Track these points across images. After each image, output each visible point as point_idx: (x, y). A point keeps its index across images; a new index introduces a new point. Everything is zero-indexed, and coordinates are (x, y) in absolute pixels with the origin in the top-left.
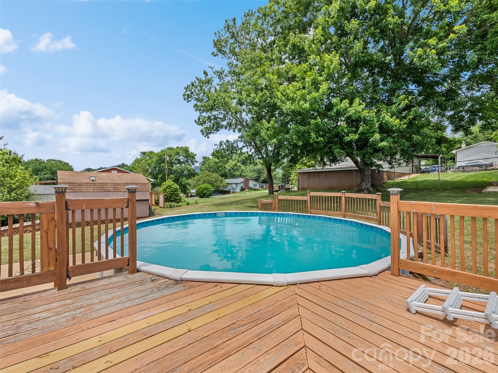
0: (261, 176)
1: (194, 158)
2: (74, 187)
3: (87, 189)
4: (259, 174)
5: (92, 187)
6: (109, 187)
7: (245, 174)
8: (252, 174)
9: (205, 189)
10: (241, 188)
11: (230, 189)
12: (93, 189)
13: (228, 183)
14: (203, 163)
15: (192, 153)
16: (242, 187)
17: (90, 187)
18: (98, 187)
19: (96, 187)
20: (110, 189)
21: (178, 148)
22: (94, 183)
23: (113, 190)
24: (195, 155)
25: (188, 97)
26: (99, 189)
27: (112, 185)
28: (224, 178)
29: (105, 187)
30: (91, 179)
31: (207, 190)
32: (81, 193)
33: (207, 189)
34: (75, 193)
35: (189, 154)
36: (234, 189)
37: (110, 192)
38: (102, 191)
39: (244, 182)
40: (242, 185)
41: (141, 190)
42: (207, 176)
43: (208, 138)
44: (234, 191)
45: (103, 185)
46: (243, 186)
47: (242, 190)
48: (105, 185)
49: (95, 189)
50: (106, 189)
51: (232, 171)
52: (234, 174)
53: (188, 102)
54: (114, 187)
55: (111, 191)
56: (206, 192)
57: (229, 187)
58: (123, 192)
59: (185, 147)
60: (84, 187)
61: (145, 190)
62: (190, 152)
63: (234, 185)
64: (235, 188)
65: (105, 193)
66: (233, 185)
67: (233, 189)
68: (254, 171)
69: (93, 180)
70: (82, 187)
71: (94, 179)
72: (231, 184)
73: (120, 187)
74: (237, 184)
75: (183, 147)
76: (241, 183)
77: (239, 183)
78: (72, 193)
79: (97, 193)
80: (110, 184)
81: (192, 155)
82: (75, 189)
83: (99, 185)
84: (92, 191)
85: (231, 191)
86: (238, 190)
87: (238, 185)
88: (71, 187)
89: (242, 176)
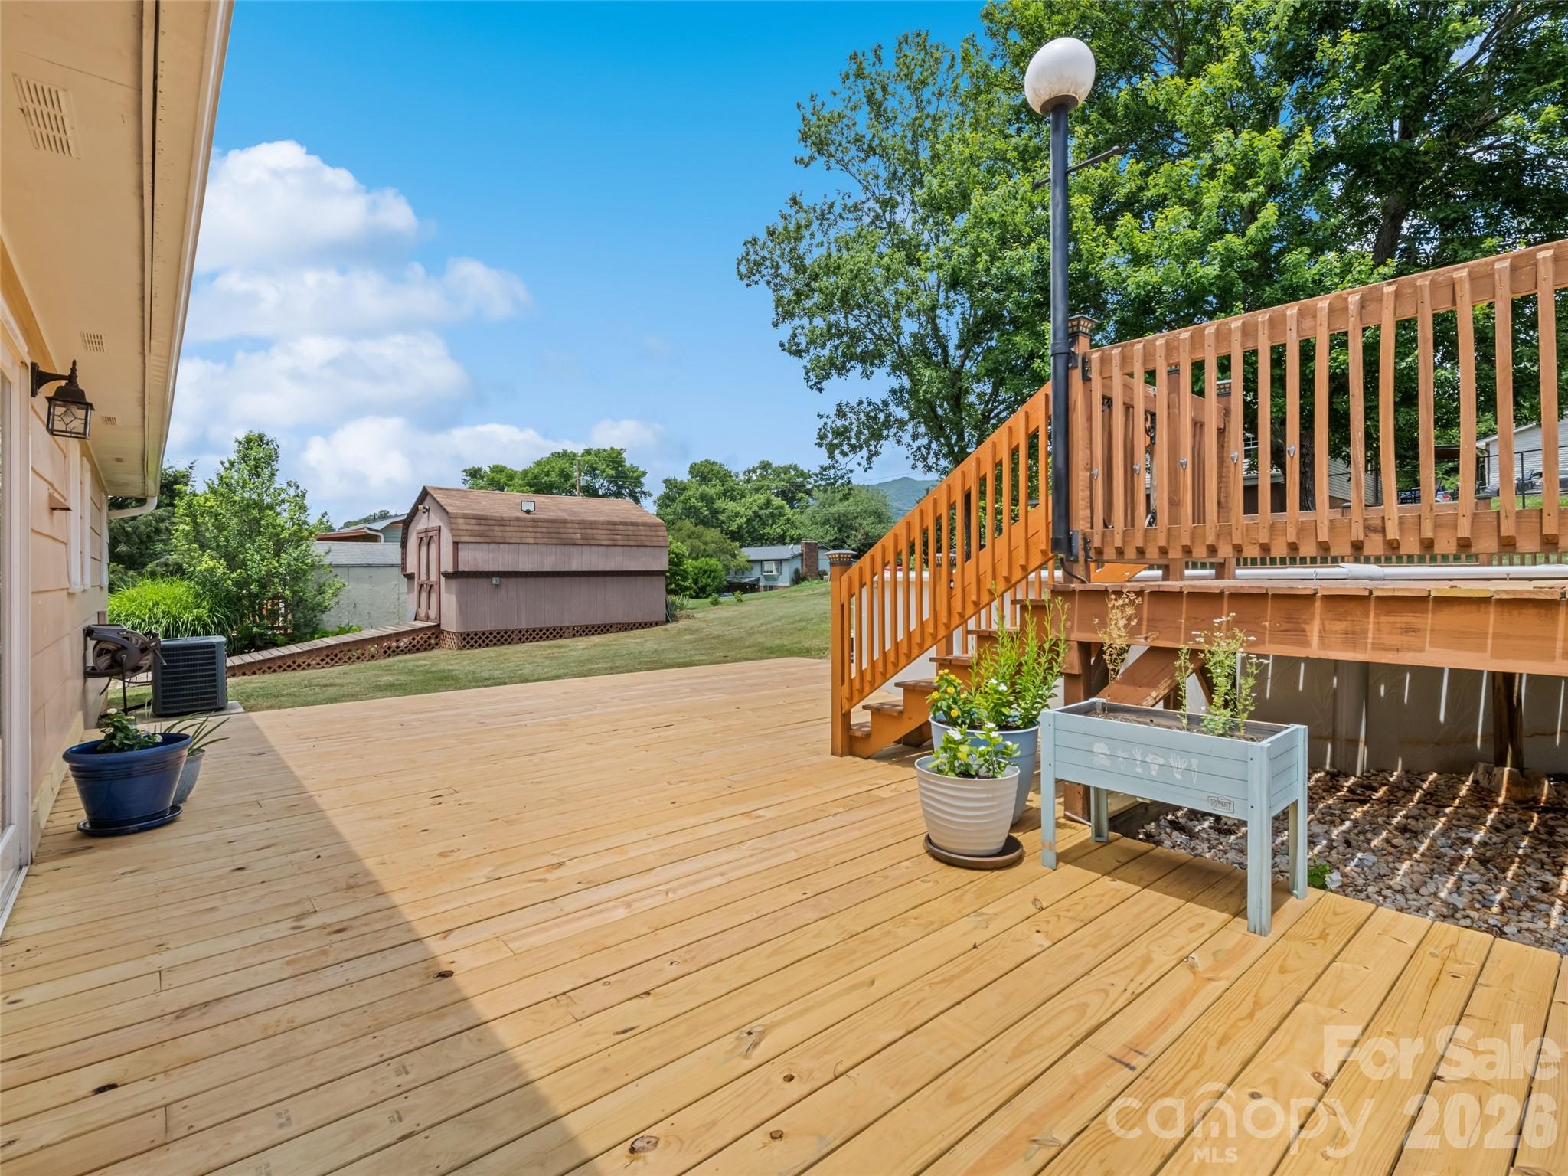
0: (848, 537)
1: (640, 482)
2: (487, 528)
3: (519, 534)
4: (840, 530)
5: (531, 529)
6: (571, 531)
7: (798, 532)
8: (820, 531)
9: (705, 572)
10: (793, 575)
11: (758, 580)
12: (532, 535)
13: (751, 558)
14: (666, 501)
15: (634, 469)
16: (797, 571)
17: (525, 529)
18: (544, 530)
19: (539, 530)
20: (574, 536)
21: (588, 452)
22: (534, 520)
23: (581, 542)
24: (644, 474)
25: (751, 269)
26: (547, 535)
27: (576, 526)
28: (737, 544)
29: (562, 530)
30: (524, 509)
31: (709, 577)
32: (506, 546)
33: (711, 572)
34: (492, 546)
35: (624, 473)
36: (774, 578)
37: (574, 544)
38: (554, 541)
39: (802, 555)
40: (797, 564)
41: (648, 544)
42: (689, 537)
43: (820, 390)
44: (771, 583)
45: (556, 525)
46: (800, 567)
47: (798, 579)
48: (561, 525)
49: (539, 535)
50: (565, 536)
51: (756, 523)
52: (764, 535)
53: (748, 285)
54: (583, 531)
55: (577, 542)
56: (709, 580)
57: (756, 573)
58: (605, 548)
59: (612, 449)
60: (511, 529)
61: (656, 544)
62: (628, 464)
63: (773, 567)
64: (775, 573)
65: (563, 547)
66: (767, 567)
67: (767, 578)
68: (824, 524)
69: (528, 512)
70: (507, 528)
71: (532, 509)
72: (761, 562)
73: (595, 531)
74: (779, 562)
75: (605, 451)
76: (794, 557)
77: (787, 557)
78: (486, 546)
79: (544, 547)
80: (573, 522)
81: (635, 475)
82: (491, 533)
83: (546, 524)
84: (531, 541)
85: (762, 583)
86: (785, 580)
87: (784, 564)
88: (482, 528)
89: (787, 540)
